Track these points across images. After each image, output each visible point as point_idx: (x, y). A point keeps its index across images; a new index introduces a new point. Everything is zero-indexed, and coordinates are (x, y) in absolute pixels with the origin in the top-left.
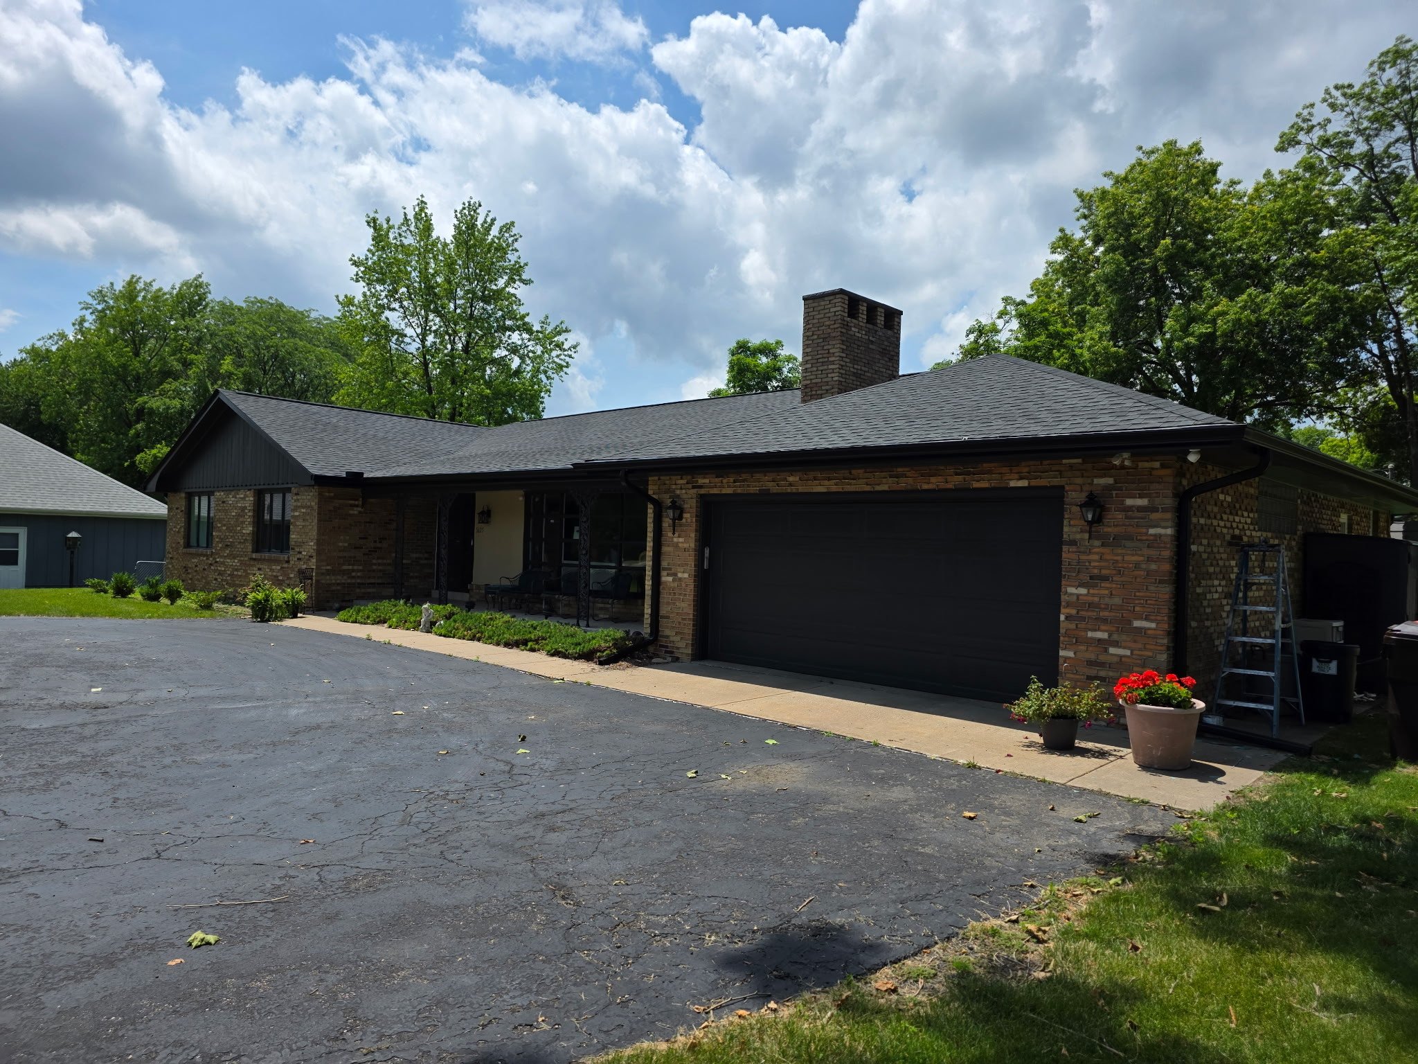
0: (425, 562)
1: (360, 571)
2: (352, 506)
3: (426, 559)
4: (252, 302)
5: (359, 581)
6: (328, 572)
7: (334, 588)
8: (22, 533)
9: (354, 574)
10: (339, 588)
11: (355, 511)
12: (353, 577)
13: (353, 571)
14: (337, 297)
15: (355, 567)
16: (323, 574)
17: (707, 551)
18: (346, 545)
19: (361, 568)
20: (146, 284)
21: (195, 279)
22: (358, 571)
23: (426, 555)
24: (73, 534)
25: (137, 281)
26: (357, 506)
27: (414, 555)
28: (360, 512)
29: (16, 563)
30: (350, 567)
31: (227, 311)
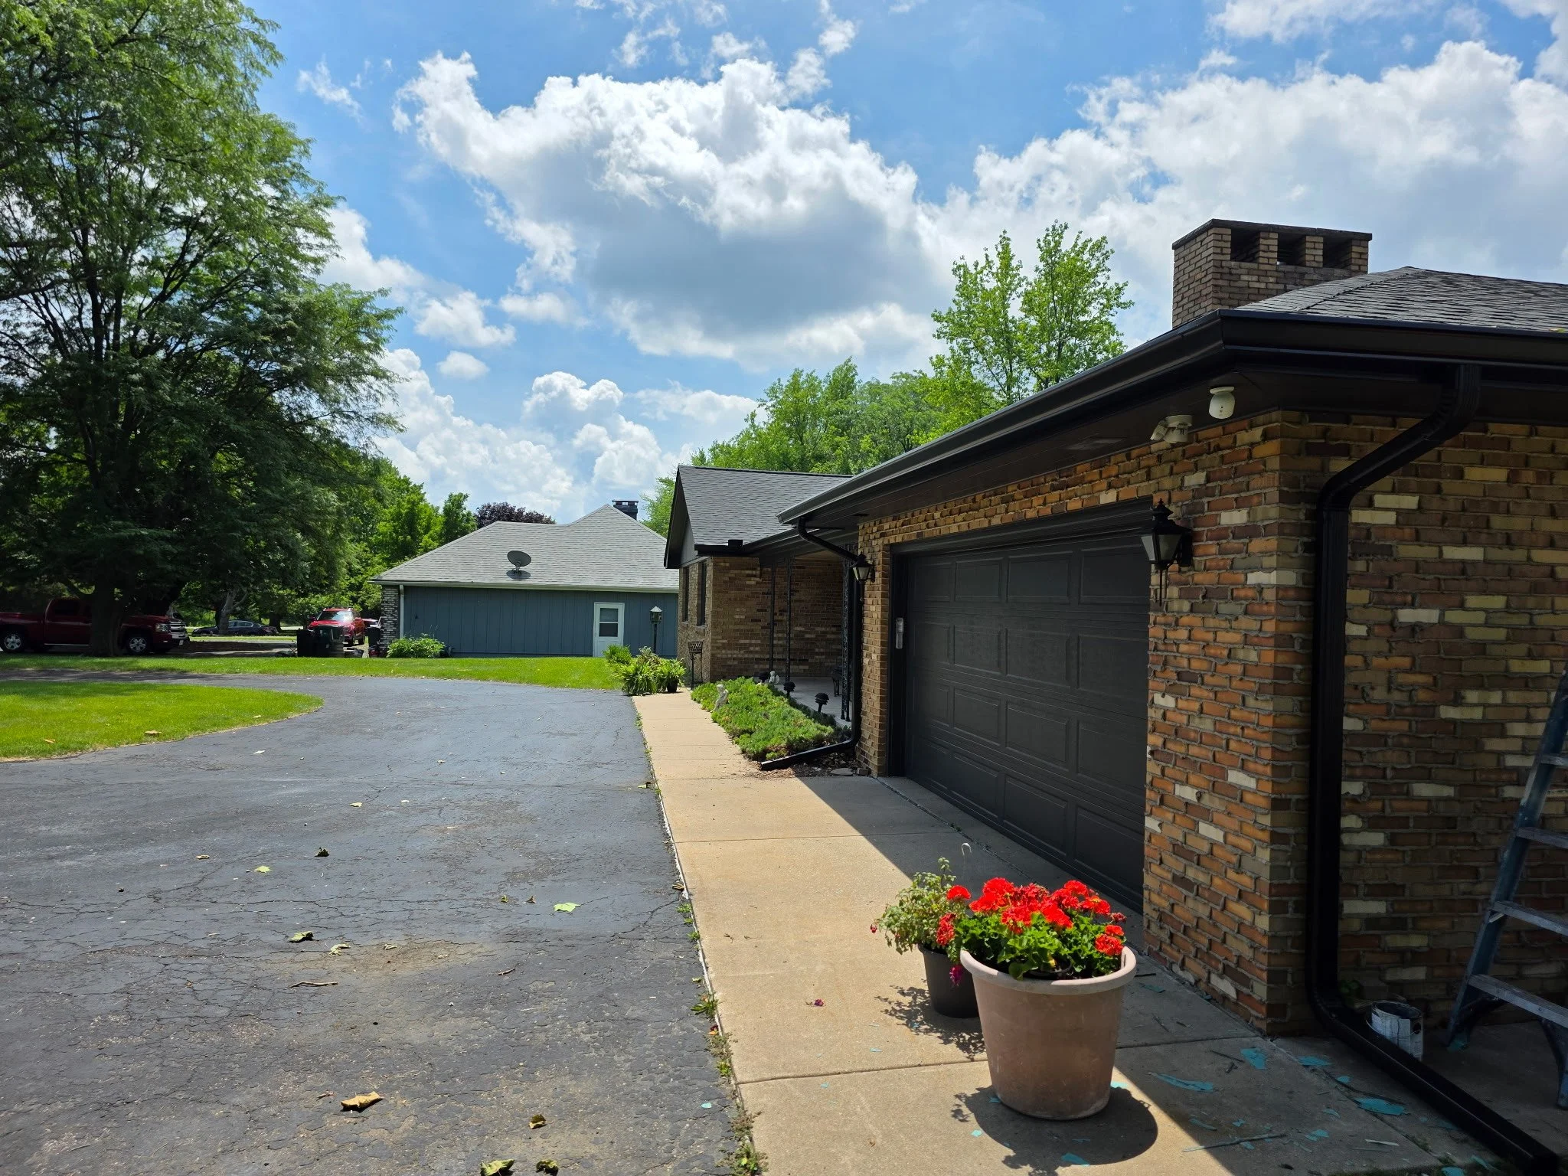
0: (833, 636)
1: (759, 645)
2: (749, 576)
3: (833, 633)
4: (898, 378)
5: (757, 656)
6: (724, 646)
7: (729, 663)
8: (621, 607)
9: (752, 649)
10: (736, 663)
11: (752, 582)
12: (751, 652)
13: (751, 645)
14: (931, 358)
15: (753, 642)
16: (718, 648)
17: (901, 625)
18: (743, 617)
19: (759, 642)
20: (808, 375)
21: (846, 364)
22: (756, 645)
23: (834, 629)
24: (656, 609)
25: (800, 375)
26: (755, 576)
27: (819, 629)
28: (757, 583)
29: (616, 635)
30: (748, 641)
31: (876, 390)
